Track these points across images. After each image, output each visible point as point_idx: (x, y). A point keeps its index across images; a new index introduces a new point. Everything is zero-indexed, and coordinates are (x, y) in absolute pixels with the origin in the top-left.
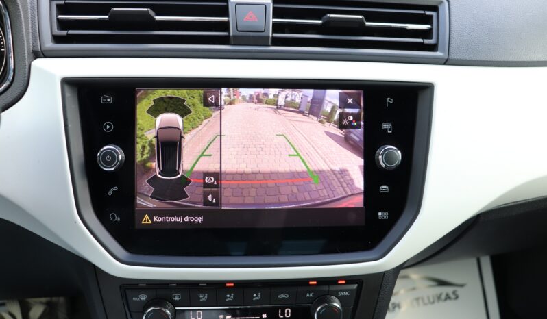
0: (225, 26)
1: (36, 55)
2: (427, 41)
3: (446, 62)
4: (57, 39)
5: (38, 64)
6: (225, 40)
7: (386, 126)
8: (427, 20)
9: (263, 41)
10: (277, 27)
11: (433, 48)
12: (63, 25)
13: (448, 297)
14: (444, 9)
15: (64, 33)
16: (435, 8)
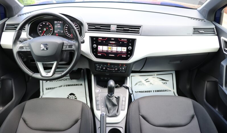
0: (110, 29)
1: (85, 32)
2: (138, 32)
3: (140, 35)
4: (88, 30)
5: (86, 33)
6: (110, 31)
7: (130, 44)
8: (139, 29)
9: (115, 32)
10: (117, 30)
11: (139, 33)
12: (89, 28)
13: (164, 83)
14: (142, 27)
15: (89, 29)
16: (140, 27)
